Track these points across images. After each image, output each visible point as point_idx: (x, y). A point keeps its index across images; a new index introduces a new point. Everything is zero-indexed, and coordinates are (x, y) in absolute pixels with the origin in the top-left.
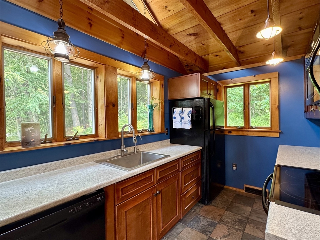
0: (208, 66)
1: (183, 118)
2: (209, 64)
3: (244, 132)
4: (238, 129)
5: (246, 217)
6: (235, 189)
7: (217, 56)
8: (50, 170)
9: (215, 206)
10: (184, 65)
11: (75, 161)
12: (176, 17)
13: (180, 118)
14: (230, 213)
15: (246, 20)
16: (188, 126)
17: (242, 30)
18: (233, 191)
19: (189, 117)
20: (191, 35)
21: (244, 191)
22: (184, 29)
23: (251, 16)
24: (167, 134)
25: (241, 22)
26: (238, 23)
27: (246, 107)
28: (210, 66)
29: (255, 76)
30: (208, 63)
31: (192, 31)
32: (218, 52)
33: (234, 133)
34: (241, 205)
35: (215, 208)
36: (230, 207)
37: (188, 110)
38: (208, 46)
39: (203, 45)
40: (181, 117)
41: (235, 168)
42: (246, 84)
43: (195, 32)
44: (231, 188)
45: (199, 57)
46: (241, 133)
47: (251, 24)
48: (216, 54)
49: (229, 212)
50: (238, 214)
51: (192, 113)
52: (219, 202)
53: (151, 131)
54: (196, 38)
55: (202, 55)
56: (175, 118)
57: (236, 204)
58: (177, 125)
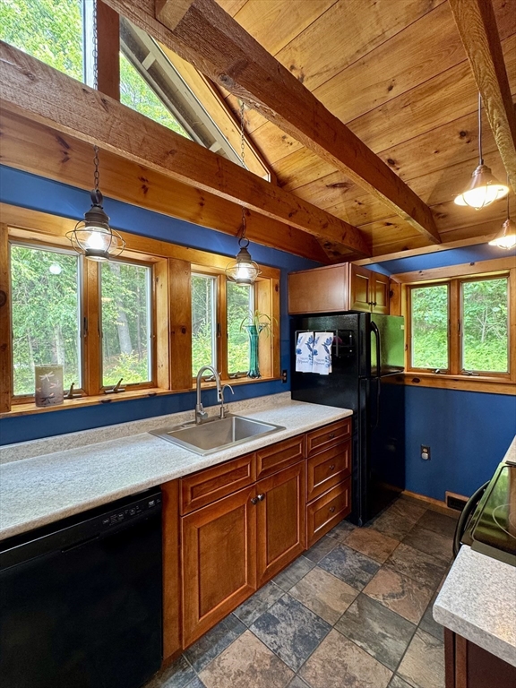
0: (371, 245)
1: (315, 353)
2: (374, 241)
3: (447, 382)
4: (434, 375)
5: (442, 562)
6: (425, 499)
7: (388, 224)
8: (78, 445)
9: (380, 532)
10: (321, 245)
11: (118, 430)
12: (304, 155)
13: (310, 353)
14: (410, 548)
15: (450, 152)
16: (325, 369)
17: (442, 172)
18: (421, 503)
19: (328, 352)
20: (334, 186)
21: (445, 506)
22: (320, 177)
23: (460, 143)
24: (285, 381)
25: (438, 155)
26: (432, 159)
27: (452, 329)
28: (376, 243)
29: (472, 264)
30: (371, 240)
31: (335, 180)
32: (391, 216)
33: (424, 383)
34: (436, 535)
35: (379, 534)
36: (410, 535)
37: (325, 337)
38: (369, 207)
39: (360, 204)
40: (311, 350)
41: (425, 456)
42: (453, 280)
43: (343, 181)
44: (418, 496)
45: (352, 227)
46: (439, 384)
47: (460, 159)
48: (387, 220)
49: (407, 546)
50: (428, 553)
51: (334, 343)
52: (388, 523)
53: (254, 376)
54: (345, 191)
55: (359, 223)
56: (299, 352)
57: (425, 531)
58: (303, 366)
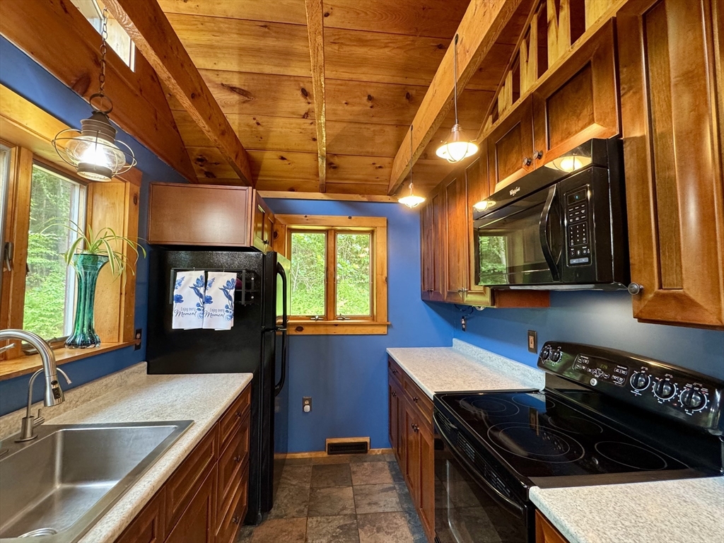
0: (257, 175)
1: (208, 300)
2: (261, 173)
3: (328, 328)
5: (351, 516)
7: (283, 158)
9: (282, 517)
13: (198, 300)
14: (319, 519)
15: (356, 108)
16: (224, 322)
17: (345, 125)
18: (303, 461)
19: (229, 298)
20: (233, 89)
21: (325, 454)
22: (216, 68)
23: (366, 105)
24: (138, 347)
25: (348, 108)
26: (341, 108)
27: (329, 276)
28: (262, 176)
29: (350, 218)
30: (259, 170)
31: (236, 81)
32: (288, 151)
33: (307, 331)
34: (334, 490)
35: (283, 521)
36: (312, 503)
38: (268, 131)
39: (258, 124)
40: (201, 296)
41: (307, 408)
42: (332, 229)
43: (246, 88)
44: (299, 456)
45: (243, 149)
46: (322, 331)
47: (362, 119)
48: (284, 155)
49: (315, 519)
50: (335, 515)
51: (238, 287)
52: (285, 501)
53: (84, 344)
54: (244, 102)
55: (250, 146)
56: (179, 299)
57: (322, 490)
